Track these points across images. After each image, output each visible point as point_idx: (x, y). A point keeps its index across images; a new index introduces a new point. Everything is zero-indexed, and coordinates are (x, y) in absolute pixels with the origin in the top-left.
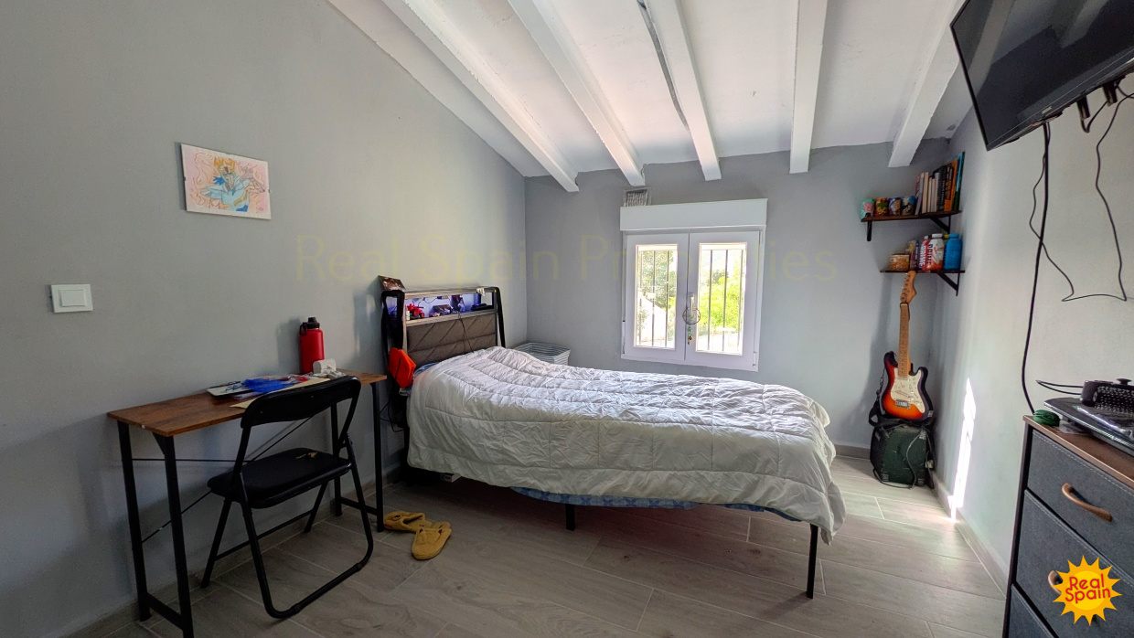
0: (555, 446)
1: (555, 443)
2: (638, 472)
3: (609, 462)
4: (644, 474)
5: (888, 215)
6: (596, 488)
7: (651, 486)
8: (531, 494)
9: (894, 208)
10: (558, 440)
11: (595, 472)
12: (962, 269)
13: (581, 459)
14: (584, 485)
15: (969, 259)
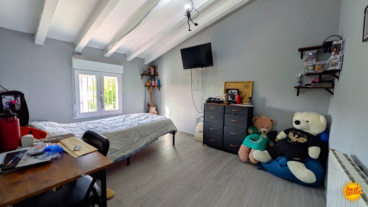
0: (127, 140)
1: (127, 138)
2: (150, 136)
3: (142, 137)
4: (151, 136)
5: (146, 75)
6: (141, 145)
7: (153, 137)
8: (119, 160)
9: (146, 73)
10: (127, 137)
11: (140, 141)
12: (160, 86)
13: (136, 139)
14: (138, 146)
15: (162, 84)
